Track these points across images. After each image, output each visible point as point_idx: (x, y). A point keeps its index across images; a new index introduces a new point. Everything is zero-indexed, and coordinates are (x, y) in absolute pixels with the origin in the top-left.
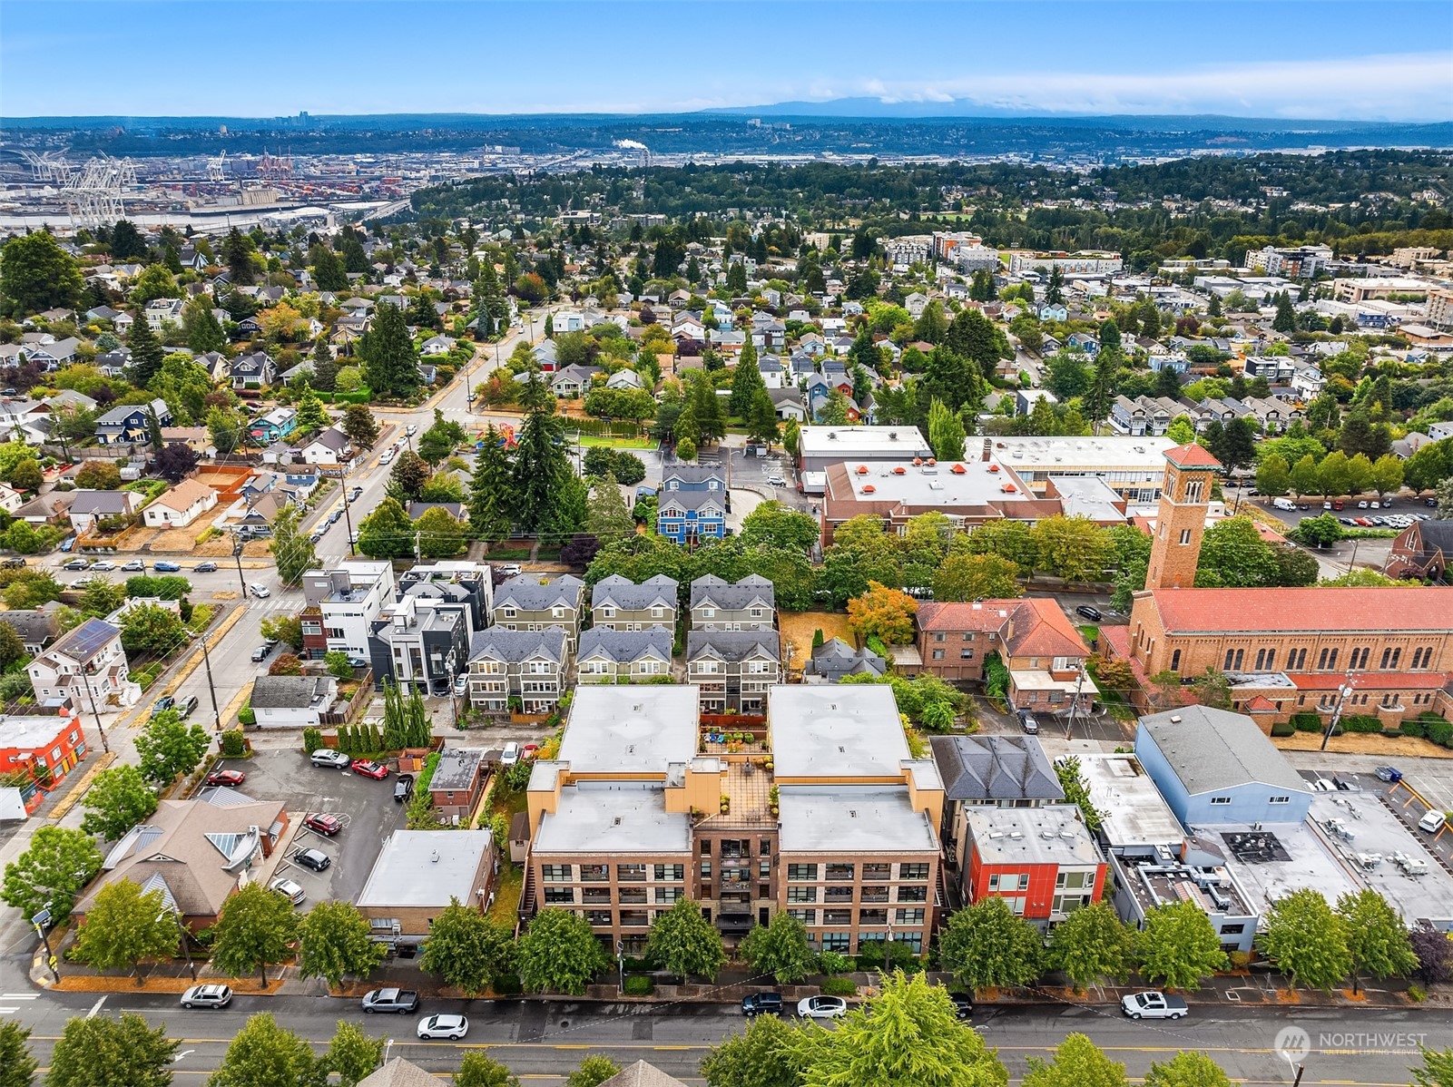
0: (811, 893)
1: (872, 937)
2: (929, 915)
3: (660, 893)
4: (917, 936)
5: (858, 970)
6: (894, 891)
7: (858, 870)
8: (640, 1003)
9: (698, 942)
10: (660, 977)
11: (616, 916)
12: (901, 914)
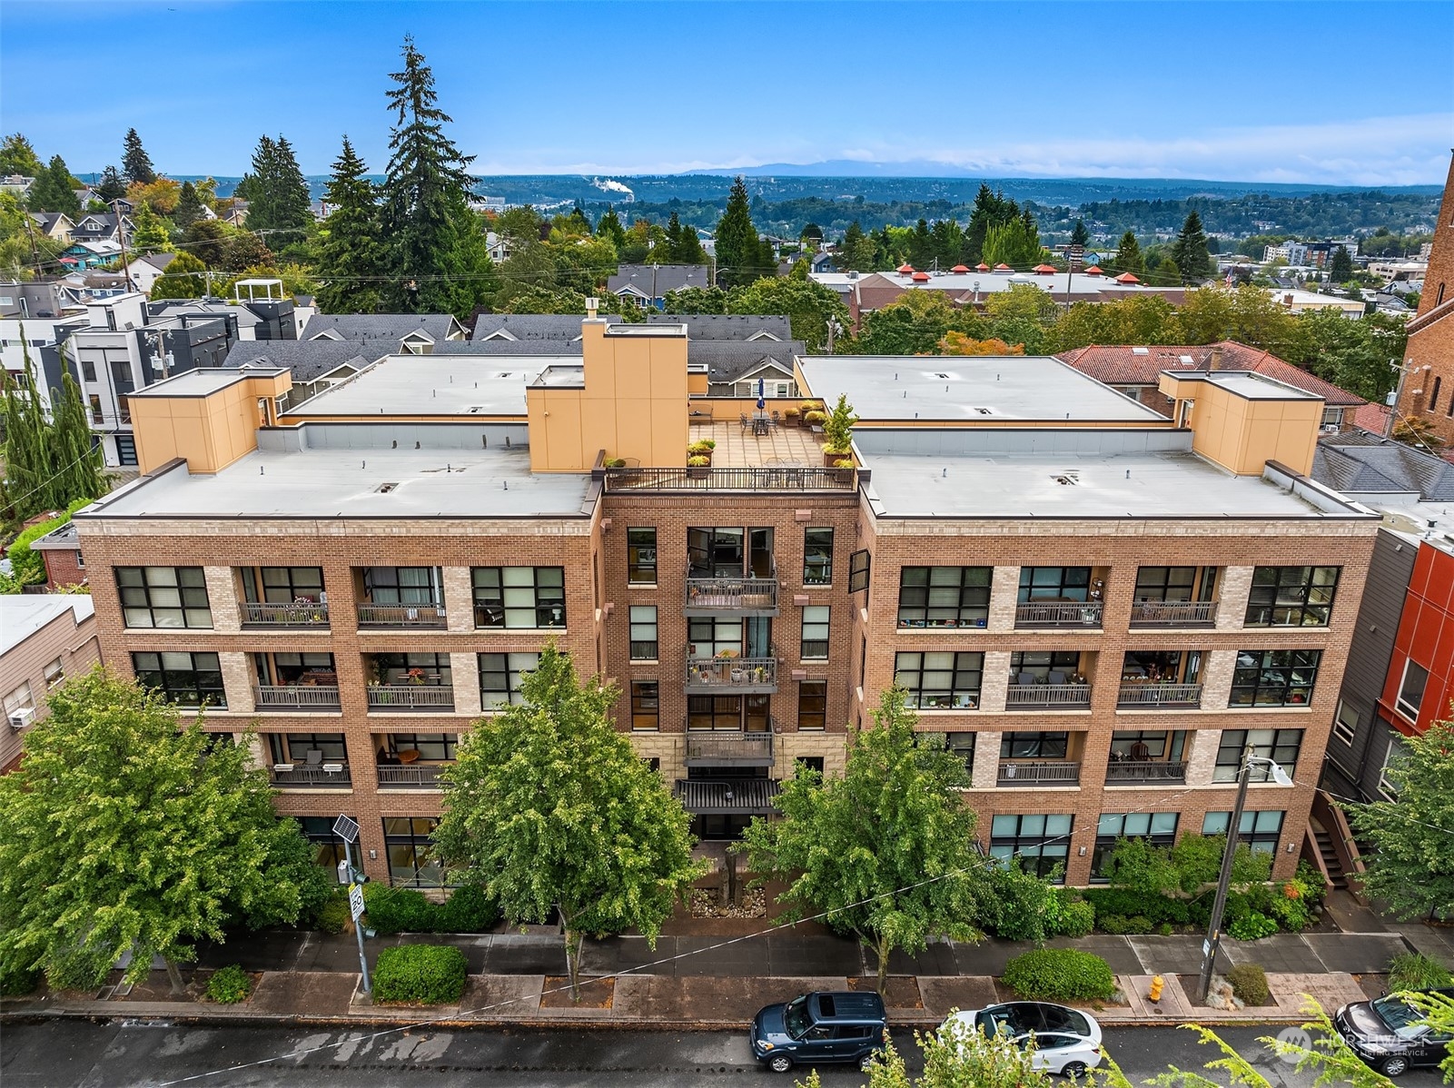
0: (967, 672)
1: (1136, 827)
2: (1314, 752)
3: (495, 672)
4: (1268, 824)
5: (1099, 928)
6: (1220, 670)
7: (1121, 590)
8: (416, 1030)
9: (602, 802)
10: (498, 951)
11: (362, 755)
12: (1233, 749)
